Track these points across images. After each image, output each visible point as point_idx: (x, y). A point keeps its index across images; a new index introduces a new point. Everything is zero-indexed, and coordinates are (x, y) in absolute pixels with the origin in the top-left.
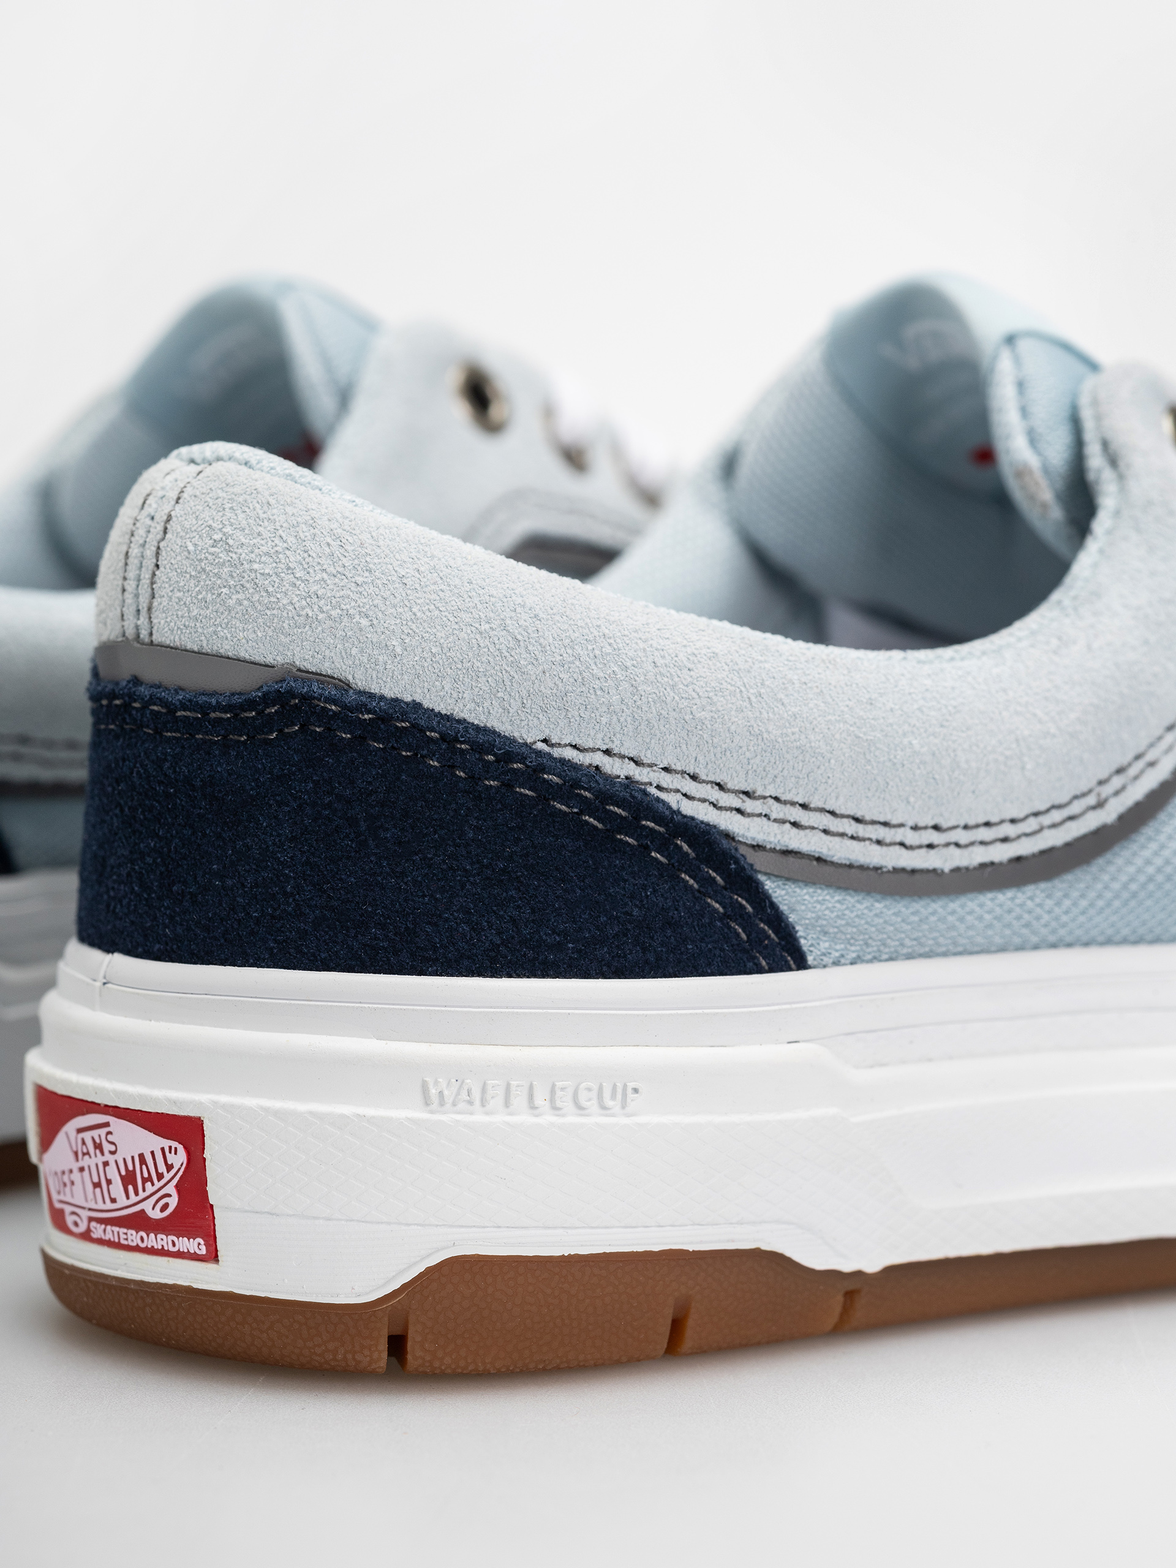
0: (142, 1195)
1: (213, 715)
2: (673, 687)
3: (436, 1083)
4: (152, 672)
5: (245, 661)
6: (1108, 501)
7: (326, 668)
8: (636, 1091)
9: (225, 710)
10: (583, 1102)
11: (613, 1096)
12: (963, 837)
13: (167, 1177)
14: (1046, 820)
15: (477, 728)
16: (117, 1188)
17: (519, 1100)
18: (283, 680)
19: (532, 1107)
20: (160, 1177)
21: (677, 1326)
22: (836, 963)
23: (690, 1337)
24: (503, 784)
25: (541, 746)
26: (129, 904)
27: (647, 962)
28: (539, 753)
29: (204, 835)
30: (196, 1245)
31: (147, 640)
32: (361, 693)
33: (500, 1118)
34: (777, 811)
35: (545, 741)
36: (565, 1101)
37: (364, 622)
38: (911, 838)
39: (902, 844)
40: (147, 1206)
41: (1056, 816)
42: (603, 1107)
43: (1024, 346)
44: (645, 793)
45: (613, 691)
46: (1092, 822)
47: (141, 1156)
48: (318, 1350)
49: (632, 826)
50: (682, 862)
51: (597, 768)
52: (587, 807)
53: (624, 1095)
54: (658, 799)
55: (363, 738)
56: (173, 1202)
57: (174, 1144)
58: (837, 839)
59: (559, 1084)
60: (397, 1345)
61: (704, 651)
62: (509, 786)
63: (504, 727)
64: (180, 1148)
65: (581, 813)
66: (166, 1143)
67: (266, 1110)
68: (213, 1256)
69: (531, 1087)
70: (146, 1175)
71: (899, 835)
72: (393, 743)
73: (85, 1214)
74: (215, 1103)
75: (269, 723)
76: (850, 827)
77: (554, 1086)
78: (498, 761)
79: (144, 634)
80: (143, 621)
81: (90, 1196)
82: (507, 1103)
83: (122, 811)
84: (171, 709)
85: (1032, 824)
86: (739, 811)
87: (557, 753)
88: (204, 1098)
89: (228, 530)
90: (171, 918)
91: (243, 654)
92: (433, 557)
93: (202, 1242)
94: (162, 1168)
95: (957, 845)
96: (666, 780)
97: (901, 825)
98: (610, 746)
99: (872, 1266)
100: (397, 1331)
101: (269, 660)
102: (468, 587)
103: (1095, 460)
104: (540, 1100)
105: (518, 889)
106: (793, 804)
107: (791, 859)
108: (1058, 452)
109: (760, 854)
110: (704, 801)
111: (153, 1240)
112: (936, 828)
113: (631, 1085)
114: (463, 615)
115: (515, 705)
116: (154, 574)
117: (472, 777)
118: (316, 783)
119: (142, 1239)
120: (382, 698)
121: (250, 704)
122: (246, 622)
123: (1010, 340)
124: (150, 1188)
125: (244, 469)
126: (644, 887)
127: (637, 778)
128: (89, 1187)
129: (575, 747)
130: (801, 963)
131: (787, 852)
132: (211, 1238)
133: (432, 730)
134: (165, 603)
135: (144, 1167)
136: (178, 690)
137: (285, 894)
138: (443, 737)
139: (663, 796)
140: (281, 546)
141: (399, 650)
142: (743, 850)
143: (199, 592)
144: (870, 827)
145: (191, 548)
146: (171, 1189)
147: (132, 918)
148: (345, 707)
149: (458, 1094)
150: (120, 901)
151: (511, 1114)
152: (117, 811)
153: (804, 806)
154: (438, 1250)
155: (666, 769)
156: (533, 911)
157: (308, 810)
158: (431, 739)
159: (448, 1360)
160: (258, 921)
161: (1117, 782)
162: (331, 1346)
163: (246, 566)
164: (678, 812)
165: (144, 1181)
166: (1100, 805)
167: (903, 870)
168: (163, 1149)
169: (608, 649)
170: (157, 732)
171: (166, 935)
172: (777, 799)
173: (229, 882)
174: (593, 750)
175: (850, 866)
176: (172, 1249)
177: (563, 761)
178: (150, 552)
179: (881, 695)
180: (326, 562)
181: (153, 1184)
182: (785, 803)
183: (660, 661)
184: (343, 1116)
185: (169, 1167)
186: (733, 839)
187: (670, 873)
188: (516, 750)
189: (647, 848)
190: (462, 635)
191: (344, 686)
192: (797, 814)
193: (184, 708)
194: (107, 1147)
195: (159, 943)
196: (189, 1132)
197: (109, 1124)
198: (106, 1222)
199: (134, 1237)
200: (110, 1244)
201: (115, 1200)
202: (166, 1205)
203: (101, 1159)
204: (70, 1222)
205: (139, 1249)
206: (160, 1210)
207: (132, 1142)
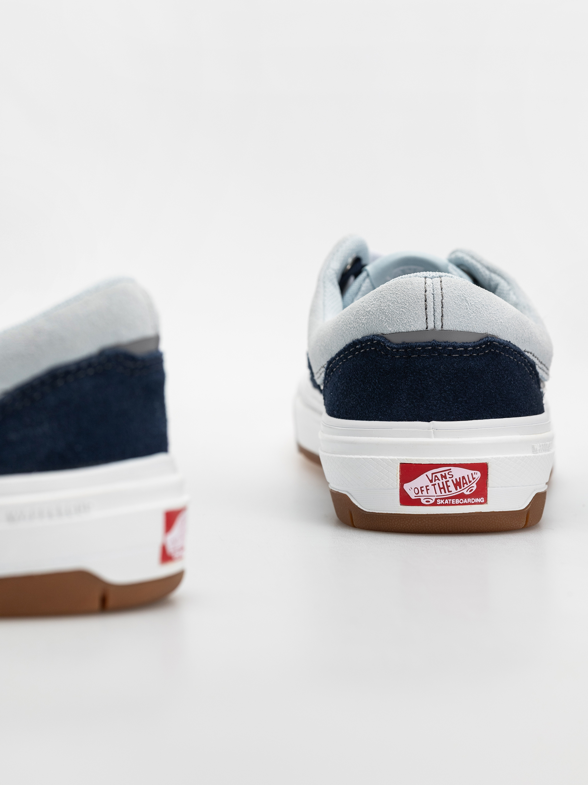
0: (463, 488)
3: (535, 445)
7: (494, 333)
13: (473, 481)
16: (452, 488)
20: (470, 482)
26: (439, 407)
29: (468, 383)
30: (481, 500)
31: (440, 329)
47: (464, 478)
55: (501, 352)
56: (476, 488)
66: (473, 472)
67: (506, 458)
70: (465, 482)
73: (434, 498)
74: (494, 458)
75: (483, 350)
79: (438, 327)
80: (438, 323)
84: (455, 348)
87: (526, 354)
88: (489, 457)
90: (458, 408)
91: (475, 331)
93: (483, 498)
94: (471, 479)
101: (482, 332)
111: (469, 500)
116: (443, 310)
118: (495, 366)
119: (461, 501)
120: (505, 341)
122: (476, 322)
124: (466, 486)
129: (528, 352)
133: (512, 348)
135: (464, 480)
138: (514, 351)
140: (480, 300)
143: (461, 314)
149: (540, 447)
150: (435, 406)
157: (494, 374)
163: (473, 306)
165: (464, 484)
168: (472, 474)
171: (456, 413)
176: (472, 502)
178: (438, 304)
180: (490, 304)
181: (467, 484)
185: (473, 479)
193: (461, 347)
194: (448, 476)
195: (453, 416)
196: (483, 468)
197: (450, 469)
198: (442, 499)
199: (457, 501)
200: (446, 505)
201: (451, 491)
202: (472, 490)
203: (444, 480)
204: (423, 502)
205: (459, 504)
206: (470, 491)
207: (458, 473)
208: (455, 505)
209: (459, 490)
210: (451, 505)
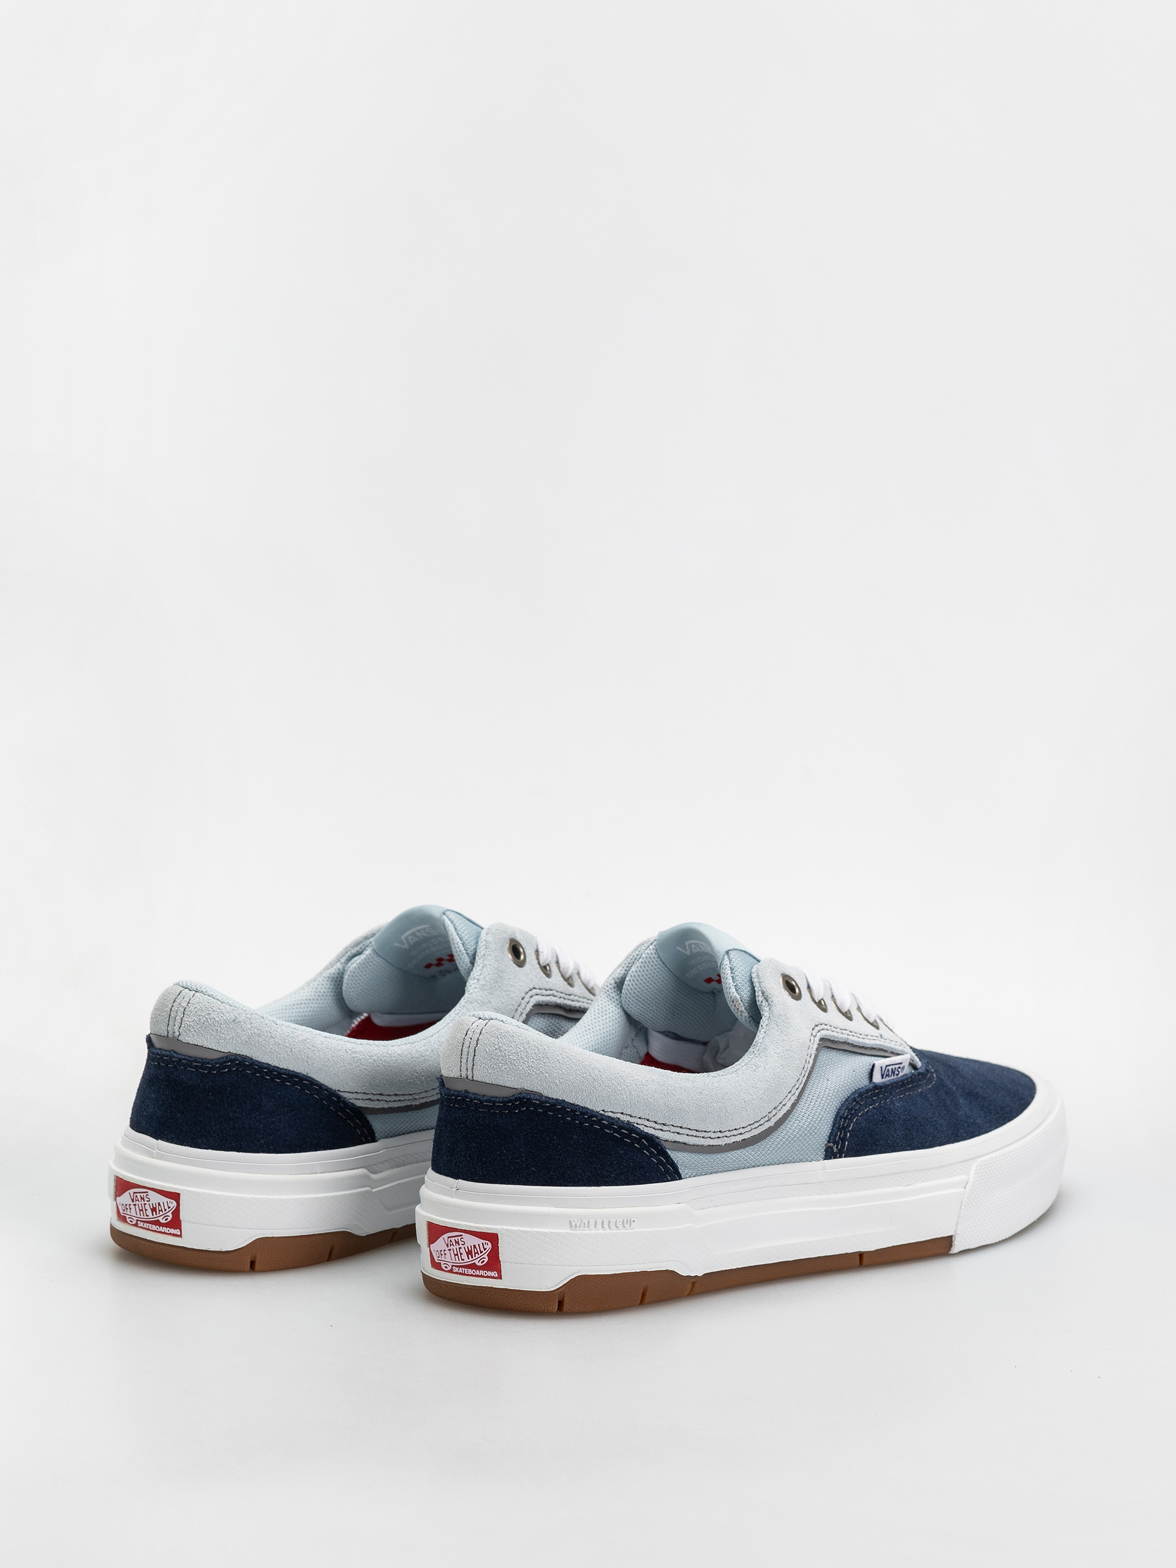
0: (474, 1258)
1: (497, 1104)
2: (642, 1092)
3: (574, 1221)
4: (472, 1089)
5: (507, 1087)
6: (765, 1014)
7: (535, 1089)
8: (634, 1221)
9: (500, 1102)
10: (618, 1226)
11: (627, 1223)
12: (728, 1134)
13: (484, 1252)
14: (753, 1126)
15: (582, 1107)
16: (465, 1256)
17: (599, 1225)
18: (521, 1093)
19: (610, 1228)
20: (481, 1252)
21: (644, 1295)
22: (690, 1177)
23: (647, 1299)
24: (590, 1125)
25: (602, 1112)
26: (465, 1164)
27: (635, 1180)
28: (601, 1114)
29: (494, 1142)
30: (494, 1274)
31: (471, 1079)
32: (546, 1097)
33: (594, 1232)
34: (673, 1129)
35: (603, 1110)
36: (613, 1225)
37: (547, 1075)
38: (713, 1135)
39: (710, 1137)
40: (476, 1262)
41: (756, 1125)
42: (624, 1227)
43: (732, 954)
44: (633, 1126)
45: (624, 1094)
46: (767, 1126)
47: (474, 1246)
48: (536, 1306)
49: (629, 1136)
50: (644, 1147)
51: (619, 1118)
52: (616, 1131)
53: (631, 1223)
54: (637, 1127)
55: (546, 1111)
56: (486, 1260)
57: (487, 1242)
58: (691, 1137)
59: (611, 1220)
60: (561, 1303)
61: (650, 1079)
62: (591, 1125)
63: (590, 1107)
64: (489, 1243)
65: (614, 1133)
66: (484, 1241)
67: (520, 1231)
68: (500, 1277)
69: (603, 1221)
70: (476, 1251)
71: (709, 1135)
72: (556, 1113)
73: (450, 1264)
74: (503, 1229)
75: (516, 1107)
76: (694, 1133)
77: (609, 1221)
78: (589, 1117)
79: (470, 1077)
80: (469, 1072)
81: (453, 1258)
82: (595, 1226)
83: (462, 1133)
84: (482, 1102)
85: (749, 1128)
86: (661, 1130)
87: (606, 1114)
88: (498, 1227)
89: (500, 1044)
90: (482, 1168)
91: (507, 1085)
92: (566, 1053)
93: (497, 1273)
94: (482, 1249)
95: (726, 1136)
96: (639, 1121)
97: (710, 1132)
98: (623, 1111)
99: (700, 1274)
100: (561, 1299)
101: (516, 1087)
102: (578, 1062)
103: (760, 998)
104: (606, 1225)
105: (596, 1158)
106: (677, 1127)
107: (676, 1144)
108: (746, 993)
109: (667, 1143)
110: (651, 1127)
111: (482, 1272)
112: (720, 1131)
113: (632, 1220)
114: (578, 1072)
115: (594, 1100)
116: (474, 1058)
117: (580, 1123)
118: (532, 1126)
119: (474, 1272)
120: (553, 1099)
121: (510, 1101)
122: (508, 1075)
123: (727, 952)
124: (477, 1256)
125: (501, 1023)
126: (633, 1156)
127: (631, 1121)
128: (453, 1256)
129: (612, 1112)
130: (680, 1178)
131: (675, 1142)
132: (499, 1272)
133: (569, 1108)
134: (479, 1067)
135: (476, 1249)
136: (484, 1096)
137: (523, 1162)
138: (572, 1110)
139: (638, 1126)
140: (519, 1050)
141: (558, 1084)
142: (662, 1142)
143: (491, 1065)
144: (701, 1133)
145: (488, 1050)
146: (485, 1256)
147: (467, 1168)
148: (541, 1102)
149: (581, 1224)
150: (462, 1163)
151: (597, 1230)
152: (460, 1133)
153: (681, 1127)
154: (574, 1274)
155: (639, 1118)
156: (601, 1165)
157: (530, 1135)
158: (568, 1111)
159: (576, 1308)
160: (513, 1170)
161: (774, 1112)
162: (540, 1305)
163: (508, 1057)
164: (643, 1131)
165: (475, 1253)
166: (769, 1120)
167: (710, 1145)
168: (483, 1243)
169: (622, 1081)
170: (476, 1109)
171: (480, 1174)
172: (673, 1125)
173: (503, 1158)
174: (618, 1113)
175: (694, 1145)
176: (487, 1275)
177: (609, 1117)
178: (472, 1050)
179: (704, 1090)
180: (534, 1056)
181: (479, 1254)
182: (675, 1127)
183: (637, 1084)
184: (545, 1232)
185: (485, 1249)
186: (659, 1139)
187: (640, 1150)
188: (594, 1114)
189: (633, 1143)
190: (578, 1078)
191: (541, 1095)
192: (678, 1130)
193: (486, 1102)
194: (460, 1243)
195: (477, 1176)
196: (493, 1238)
197: (462, 1235)
198: (459, 1267)
199: (470, 1272)
200: (460, 1274)
201: (463, 1260)
202: (483, 1261)
203: (458, 1247)
204: (443, 1267)
205: (472, 1275)
206: (482, 1263)
207: (471, 1241)
208: (468, 1275)
209: (471, 1259)
210: (464, 1274)
